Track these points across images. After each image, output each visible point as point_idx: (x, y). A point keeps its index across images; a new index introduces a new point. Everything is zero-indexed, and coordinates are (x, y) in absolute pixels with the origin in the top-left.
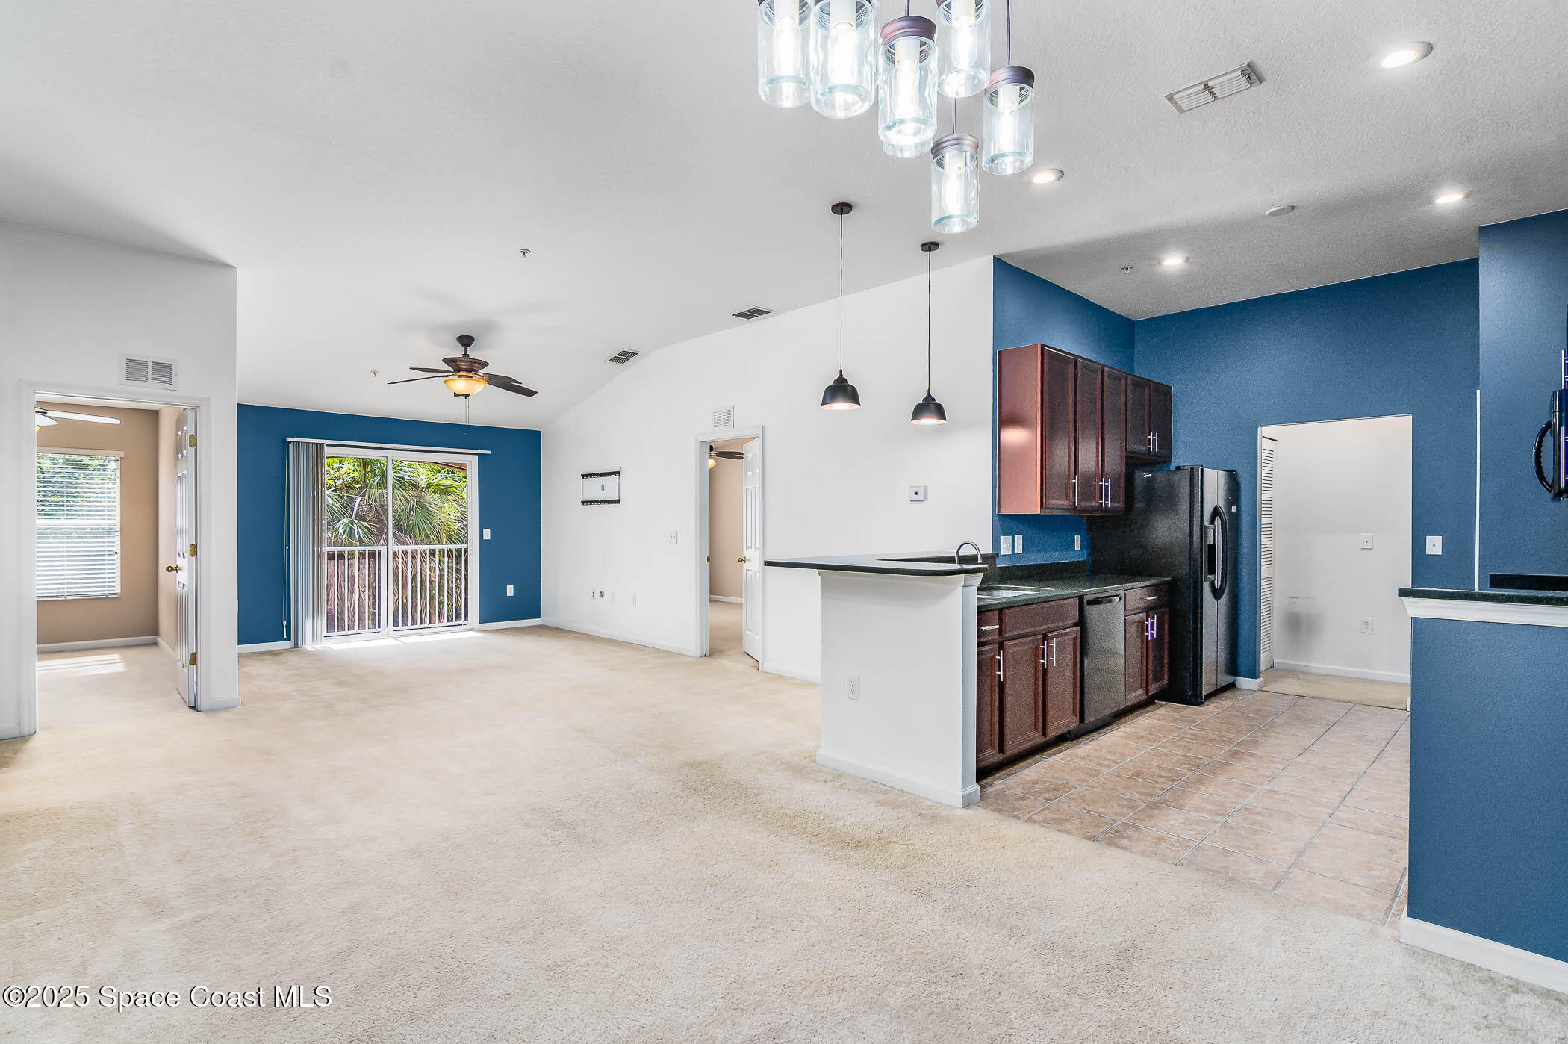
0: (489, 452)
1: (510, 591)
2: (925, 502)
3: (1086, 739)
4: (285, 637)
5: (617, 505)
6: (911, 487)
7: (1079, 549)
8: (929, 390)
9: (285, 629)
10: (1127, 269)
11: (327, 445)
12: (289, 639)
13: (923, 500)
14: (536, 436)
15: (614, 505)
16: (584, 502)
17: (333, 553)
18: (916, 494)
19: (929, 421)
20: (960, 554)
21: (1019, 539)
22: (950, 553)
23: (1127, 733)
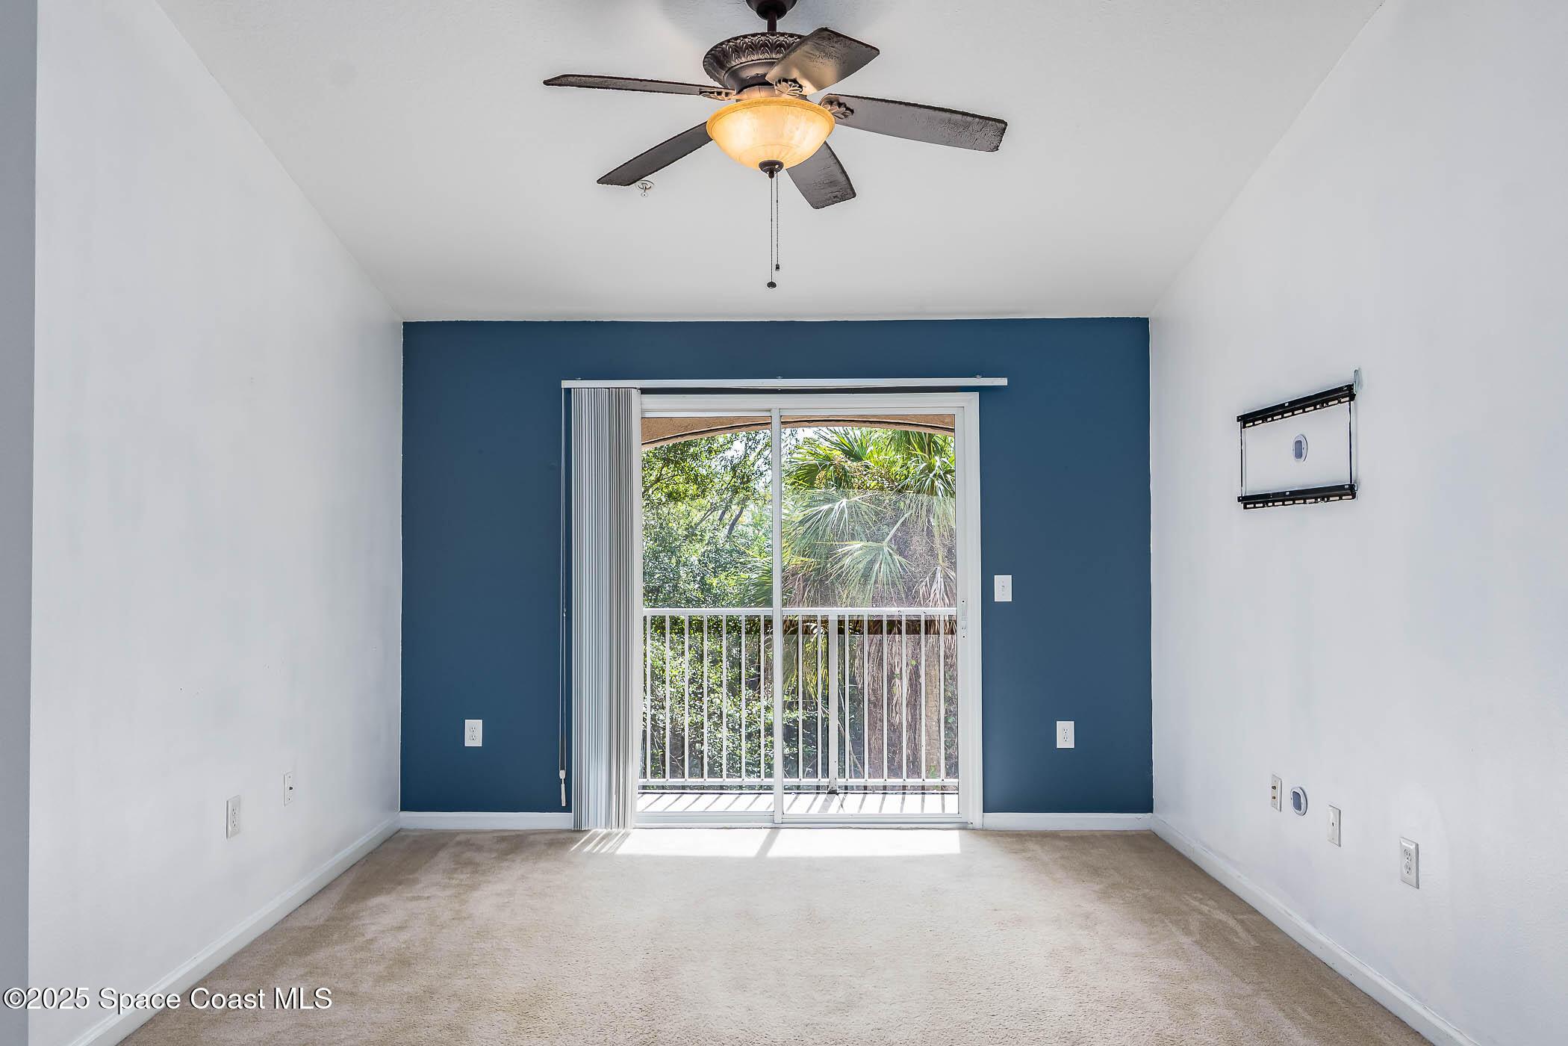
0: (1003, 382)
1: (1065, 735)
4: (564, 804)
5: (1347, 502)
9: (563, 785)
11: (644, 391)
12: (568, 809)
14: (1142, 324)
15: (1335, 505)
16: (1248, 501)
17: (663, 619)
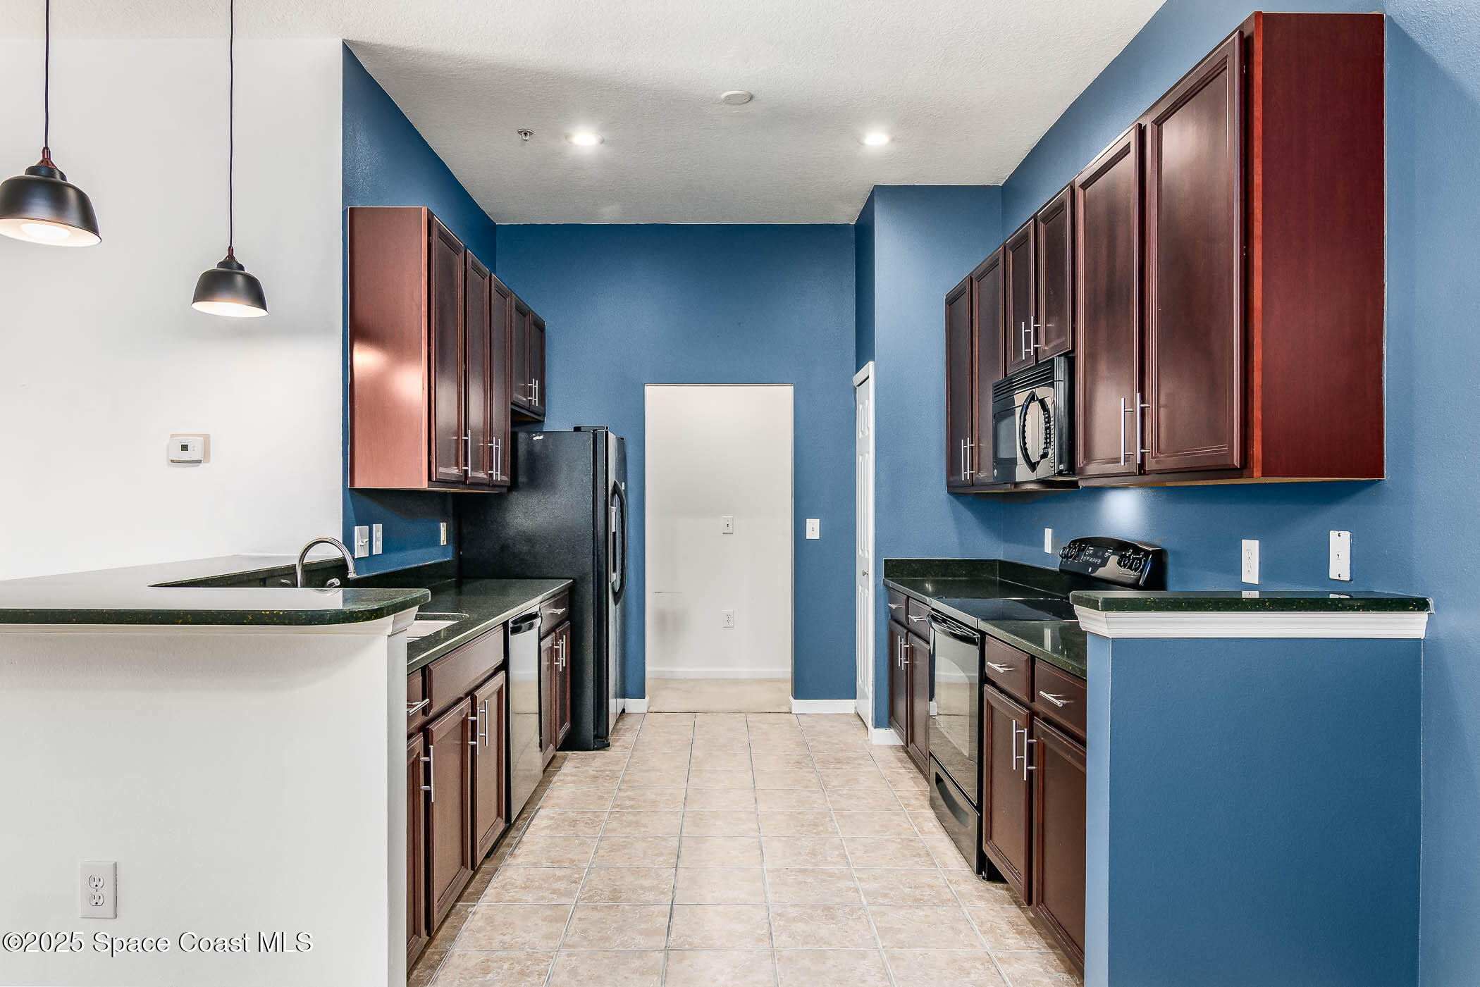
2: (201, 465)
3: (510, 845)
6: (172, 436)
7: (445, 543)
8: (231, 249)
10: (526, 134)
13: (200, 461)
18: (185, 448)
19: (231, 309)
20: (305, 561)
21: (378, 529)
22: (289, 558)
23: (552, 818)
